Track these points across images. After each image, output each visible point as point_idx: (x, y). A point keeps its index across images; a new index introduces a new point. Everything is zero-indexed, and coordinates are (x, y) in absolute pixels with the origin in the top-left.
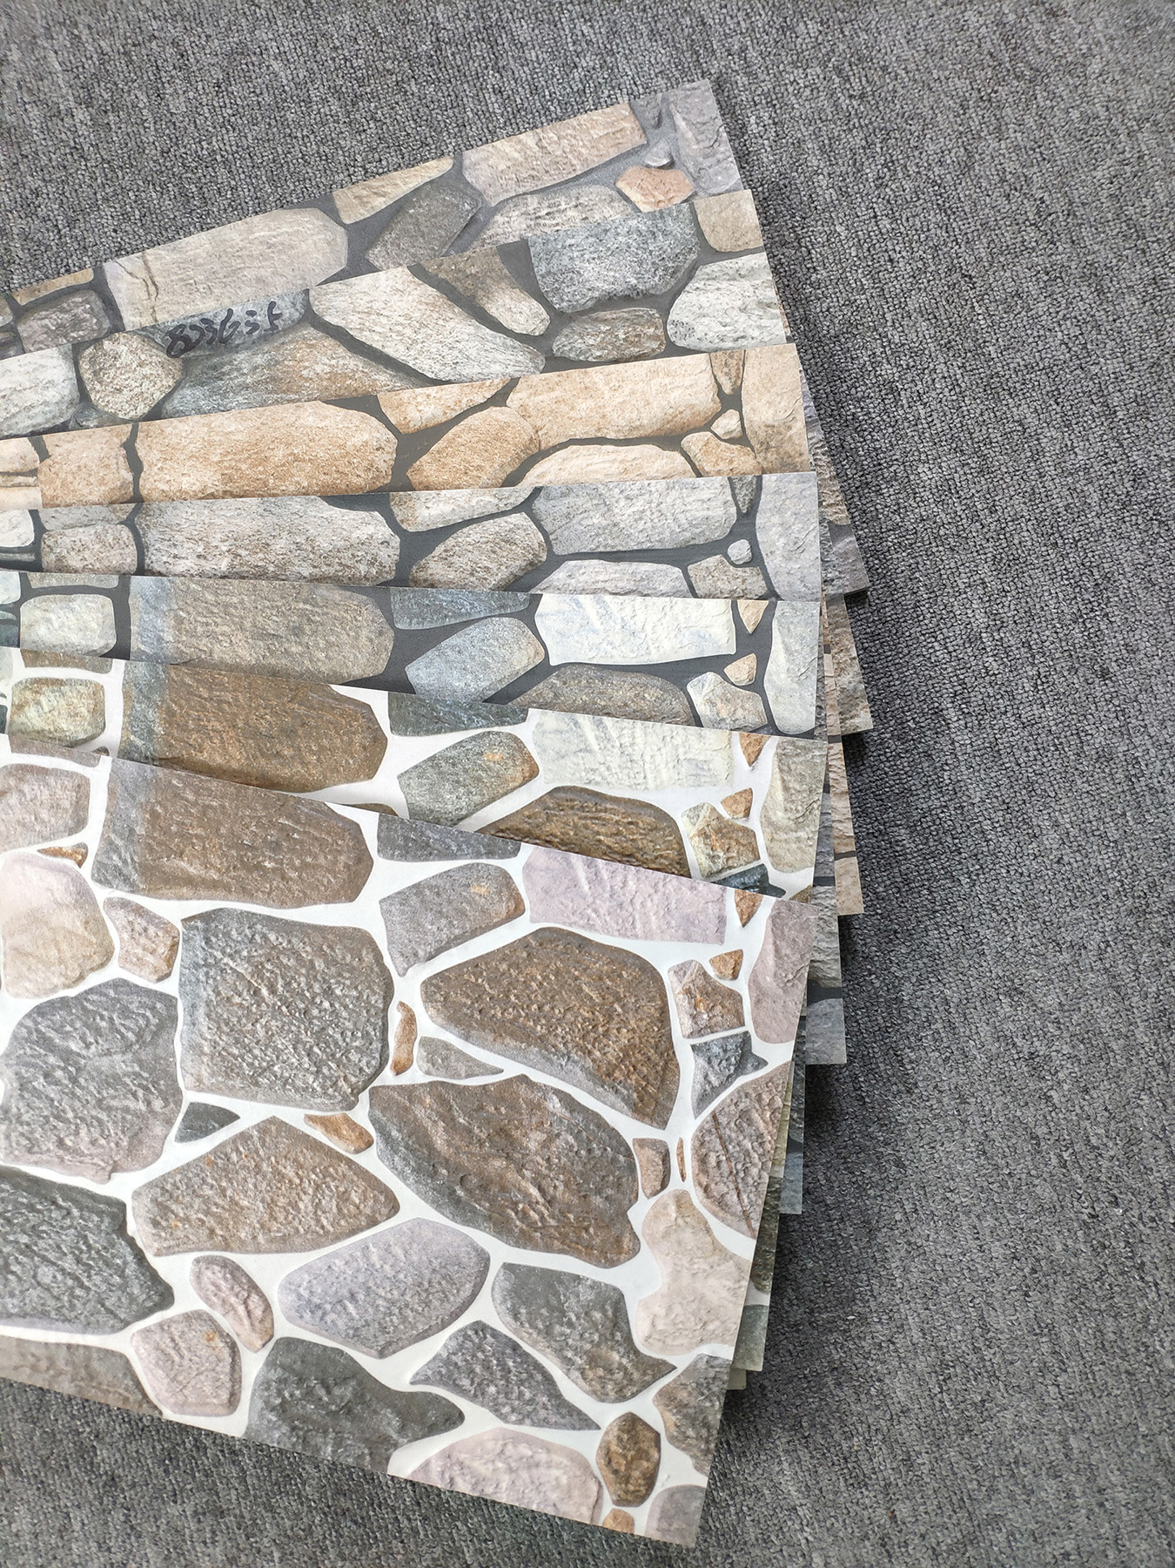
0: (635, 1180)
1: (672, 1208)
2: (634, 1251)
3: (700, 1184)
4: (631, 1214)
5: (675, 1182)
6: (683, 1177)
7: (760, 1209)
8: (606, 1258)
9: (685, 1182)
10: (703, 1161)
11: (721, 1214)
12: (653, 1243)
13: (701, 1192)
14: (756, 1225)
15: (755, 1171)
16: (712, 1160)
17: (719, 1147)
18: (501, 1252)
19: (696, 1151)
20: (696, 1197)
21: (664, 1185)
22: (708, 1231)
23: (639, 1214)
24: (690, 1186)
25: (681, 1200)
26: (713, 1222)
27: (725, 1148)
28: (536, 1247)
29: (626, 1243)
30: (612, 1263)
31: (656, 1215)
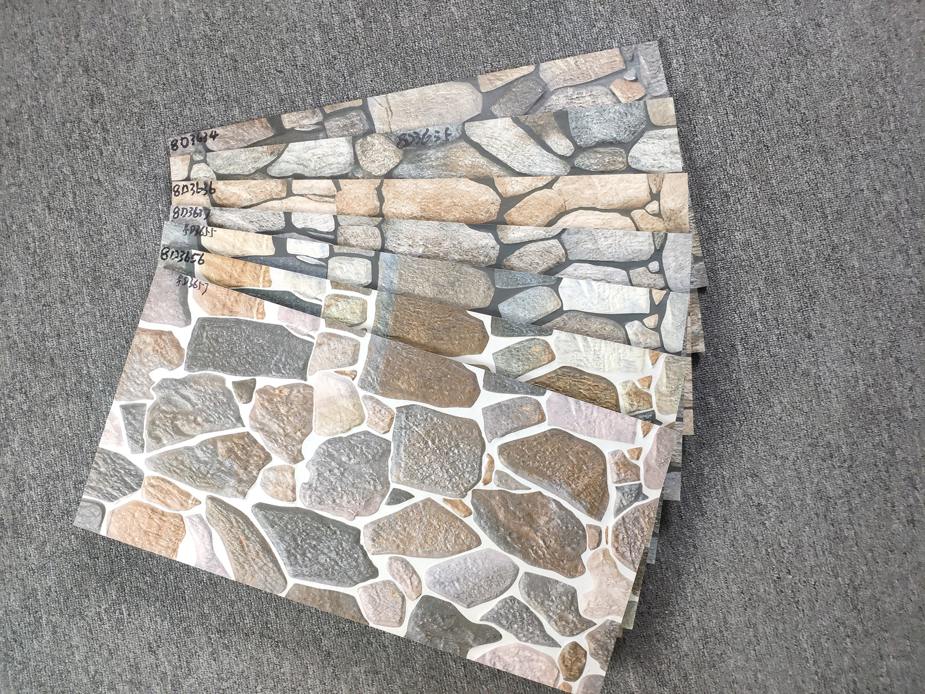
0: (586, 542)
1: (601, 556)
2: (583, 572)
3: (614, 547)
4: (582, 556)
5: (603, 545)
6: (607, 543)
7: (639, 560)
8: (570, 574)
9: (607, 545)
10: (616, 537)
11: (622, 560)
12: (591, 570)
13: (614, 550)
14: (637, 567)
15: (638, 543)
16: (621, 537)
17: (624, 531)
18: (525, 567)
19: (614, 532)
20: (612, 552)
21: (598, 546)
22: (616, 567)
23: (586, 556)
24: (609, 547)
25: (605, 553)
26: (618, 563)
27: (627, 532)
28: (540, 566)
29: (580, 568)
30: (573, 577)
31: (593, 558)
